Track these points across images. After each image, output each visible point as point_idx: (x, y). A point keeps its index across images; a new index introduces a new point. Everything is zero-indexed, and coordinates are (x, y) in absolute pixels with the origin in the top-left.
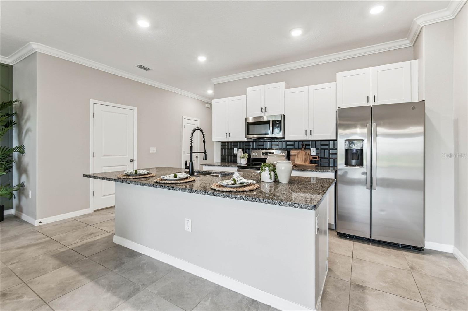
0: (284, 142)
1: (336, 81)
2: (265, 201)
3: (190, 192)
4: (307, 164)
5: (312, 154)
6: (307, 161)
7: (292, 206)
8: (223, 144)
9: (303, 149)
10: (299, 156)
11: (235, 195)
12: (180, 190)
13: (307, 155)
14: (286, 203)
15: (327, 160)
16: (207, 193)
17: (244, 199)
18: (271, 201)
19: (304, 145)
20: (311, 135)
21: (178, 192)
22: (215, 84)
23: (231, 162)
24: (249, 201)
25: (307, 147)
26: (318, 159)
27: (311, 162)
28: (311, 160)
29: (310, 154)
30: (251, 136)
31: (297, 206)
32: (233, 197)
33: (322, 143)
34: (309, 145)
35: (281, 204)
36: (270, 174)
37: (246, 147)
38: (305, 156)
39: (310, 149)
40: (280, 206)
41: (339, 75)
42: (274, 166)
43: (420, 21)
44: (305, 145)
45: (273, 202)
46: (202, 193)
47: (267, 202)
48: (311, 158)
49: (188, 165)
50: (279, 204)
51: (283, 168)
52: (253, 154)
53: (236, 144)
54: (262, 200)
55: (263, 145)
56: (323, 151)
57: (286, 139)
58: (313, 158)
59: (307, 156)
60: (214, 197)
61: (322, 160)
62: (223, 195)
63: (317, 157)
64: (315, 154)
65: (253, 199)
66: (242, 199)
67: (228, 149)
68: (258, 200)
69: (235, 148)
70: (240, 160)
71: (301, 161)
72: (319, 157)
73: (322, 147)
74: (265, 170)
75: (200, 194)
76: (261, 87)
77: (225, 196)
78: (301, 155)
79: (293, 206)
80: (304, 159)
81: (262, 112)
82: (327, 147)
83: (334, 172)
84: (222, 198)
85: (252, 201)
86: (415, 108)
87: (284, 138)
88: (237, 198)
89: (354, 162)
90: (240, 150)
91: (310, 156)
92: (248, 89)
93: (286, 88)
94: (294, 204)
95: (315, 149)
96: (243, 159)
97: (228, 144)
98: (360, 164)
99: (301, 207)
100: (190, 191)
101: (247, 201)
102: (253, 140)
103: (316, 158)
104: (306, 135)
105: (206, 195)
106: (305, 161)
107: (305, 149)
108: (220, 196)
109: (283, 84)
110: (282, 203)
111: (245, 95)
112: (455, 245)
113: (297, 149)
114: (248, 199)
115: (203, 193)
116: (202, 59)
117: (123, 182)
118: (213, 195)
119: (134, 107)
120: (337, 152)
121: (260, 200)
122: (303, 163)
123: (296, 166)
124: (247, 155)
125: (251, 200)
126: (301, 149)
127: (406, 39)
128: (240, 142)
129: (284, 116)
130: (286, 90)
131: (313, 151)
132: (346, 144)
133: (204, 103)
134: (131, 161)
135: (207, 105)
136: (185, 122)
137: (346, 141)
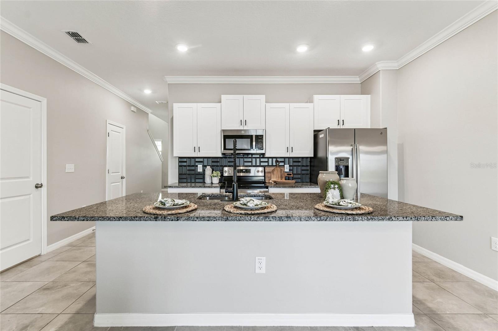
2: (417, 219)
3: (319, 221)
4: (284, 180)
5: (286, 171)
6: (283, 178)
7: (443, 219)
10: (275, 172)
11: (382, 217)
12: (302, 220)
14: (438, 218)
15: (299, 177)
16: (344, 219)
17: (394, 219)
18: (423, 218)
19: (278, 162)
21: (299, 222)
22: (169, 84)
23: (193, 182)
24: (400, 221)
25: (281, 164)
28: (286, 177)
29: (284, 171)
31: (448, 219)
32: (380, 220)
33: (294, 160)
34: (283, 162)
35: (433, 220)
38: (280, 173)
39: (284, 166)
40: (432, 221)
41: (316, 97)
43: (381, 66)
45: (426, 219)
46: (336, 220)
47: (419, 220)
48: (286, 174)
50: (431, 220)
54: (414, 218)
56: (295, 167)
58: (288, 174)
59: (282, 173)
60: (355, 222)
61: (296, 176)
62: (367, 218)
63: (291, 173)
64: (288, 171)
65: (403, 218)
66: (391, 220)
67: (189, 166)
68: (410, 219)
69: (199, 165)
71: (277, 178)
73: (295, 164)
75: (334, 222)
76: (240, 97)
77: (370, 219)
78: (277, 172)
79: (445, 219)
80: (280, 176)
81: (241, 125)
82: (299, 164)
84: (366, 222)
85: (402, 221)
86: (382, 133)
87: (264, 154)
88: (384, 220)
90: (209, 167)
92: (224, 97)
94: (446, 217)
95: (288, 165)
96: (215, 178)
97: (189, 161)
99: (452, 220)
100: (319, 219)
101: (397, 221)
103: (291, 175)
104: (287, 152)
105: (342, 222)
106: (281, 178)
108: (364, 219)
109: (263, 97)
110: (434, 218)
111: (219, 104)
113: (271, 166)
114: (397, 219)
115: (339, 219)
116: (182, 48)
117: (177, 220)
118: (353, 220)
119: (42, 98)
121: (411, 218)
122: (279, 180)
123: (276, 183)
124: (219, 173)
125: (401, 219)
126: (276, 166)
127: (358, 76)
129: (266, 130)
131: (287, 168)
132: (336, 162)
133: (130, 105)
134: (36, 187)
135: (133, 108)
136: (109, 128)
137: (336, 158)
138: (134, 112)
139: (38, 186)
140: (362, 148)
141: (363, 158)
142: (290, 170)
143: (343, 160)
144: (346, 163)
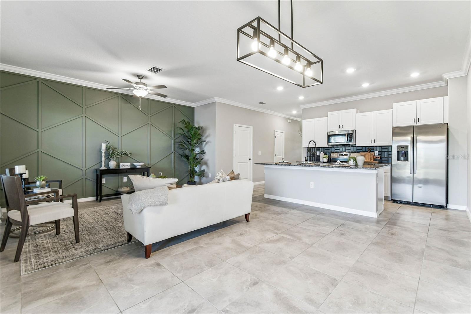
0: (355, 148)
1: (392, 108)
4: (372, 161)
5: (375, 155)
6: (372, 159)
8: (309, 149)
9: (369, 151)
13: (372, 156)
15: (386, 159)
19: (369, 149)
20: (375, 142)
22: (302, 109)
23: (315, 161)
25: (372, 150)
26: (380, 158)
27: (374, 160)
28: (375, 159)
29: (374, 155)
30: (330, 144)
33: (382, 148)
34: (374, 149)
36: (354, 162)
37: (326, 150)
38: (370, 156)
39: (374, 152)
41: (395, 105)
42: (355, 158)
43: (446, 76)
44: (371, 149)
48: (375, 158)
49: (306, 159)
51: (360, 159)
52: (332, 155)
53: (318, 149)
55: (329, 150)
56: (383, 153)
57: (356, 146)
58: (376, 157)
61: (383, 159)
63: (379, 157)
67: (312, 152)
69: (317, 152)
70: (323, 159)
71: (367, 160)
72: (380, 157)
73: (383, 150)
74: (351, 160)
76: (339, 112)
78: (368, 156)
80: (370, 158)
81: (339, 128)
82: (386, 150)
83: (390, 165)
86: (440, 127)
87: (355, 145)
89: (402, 159)
90: (322, 153)
91: (374, 156)
92: (329, 113)
93: (357, 113)
95: (378, 151)
96: (325, 159)
97: (312, 149)
98: (406, 159)
102: (331, 146)
104: (371, 142)
106: (371, 159)
107: (370, 151)
109: (355, 110)
111: (327, 117)
112: (467, 206)
113: (364, 152)
116: (301, 98)
120: (391, 153)
122: (369, 161)
124: (327, 156)
126: (368, 152)
128: (321, 148)
129: (355, 130)
130: (357, 114)
131: (376, 153)
132: (398, 148)
133: (287, 119)
134: (250, 160)
135: (289, 121)
136: (276, 134)
137: (398, 146)
138: (290, 122)
139: (250, 159)
140: (419, 138)
141: (419, 146)
142: (379, 155)
143: (404, 147)
144: (406, 149)
